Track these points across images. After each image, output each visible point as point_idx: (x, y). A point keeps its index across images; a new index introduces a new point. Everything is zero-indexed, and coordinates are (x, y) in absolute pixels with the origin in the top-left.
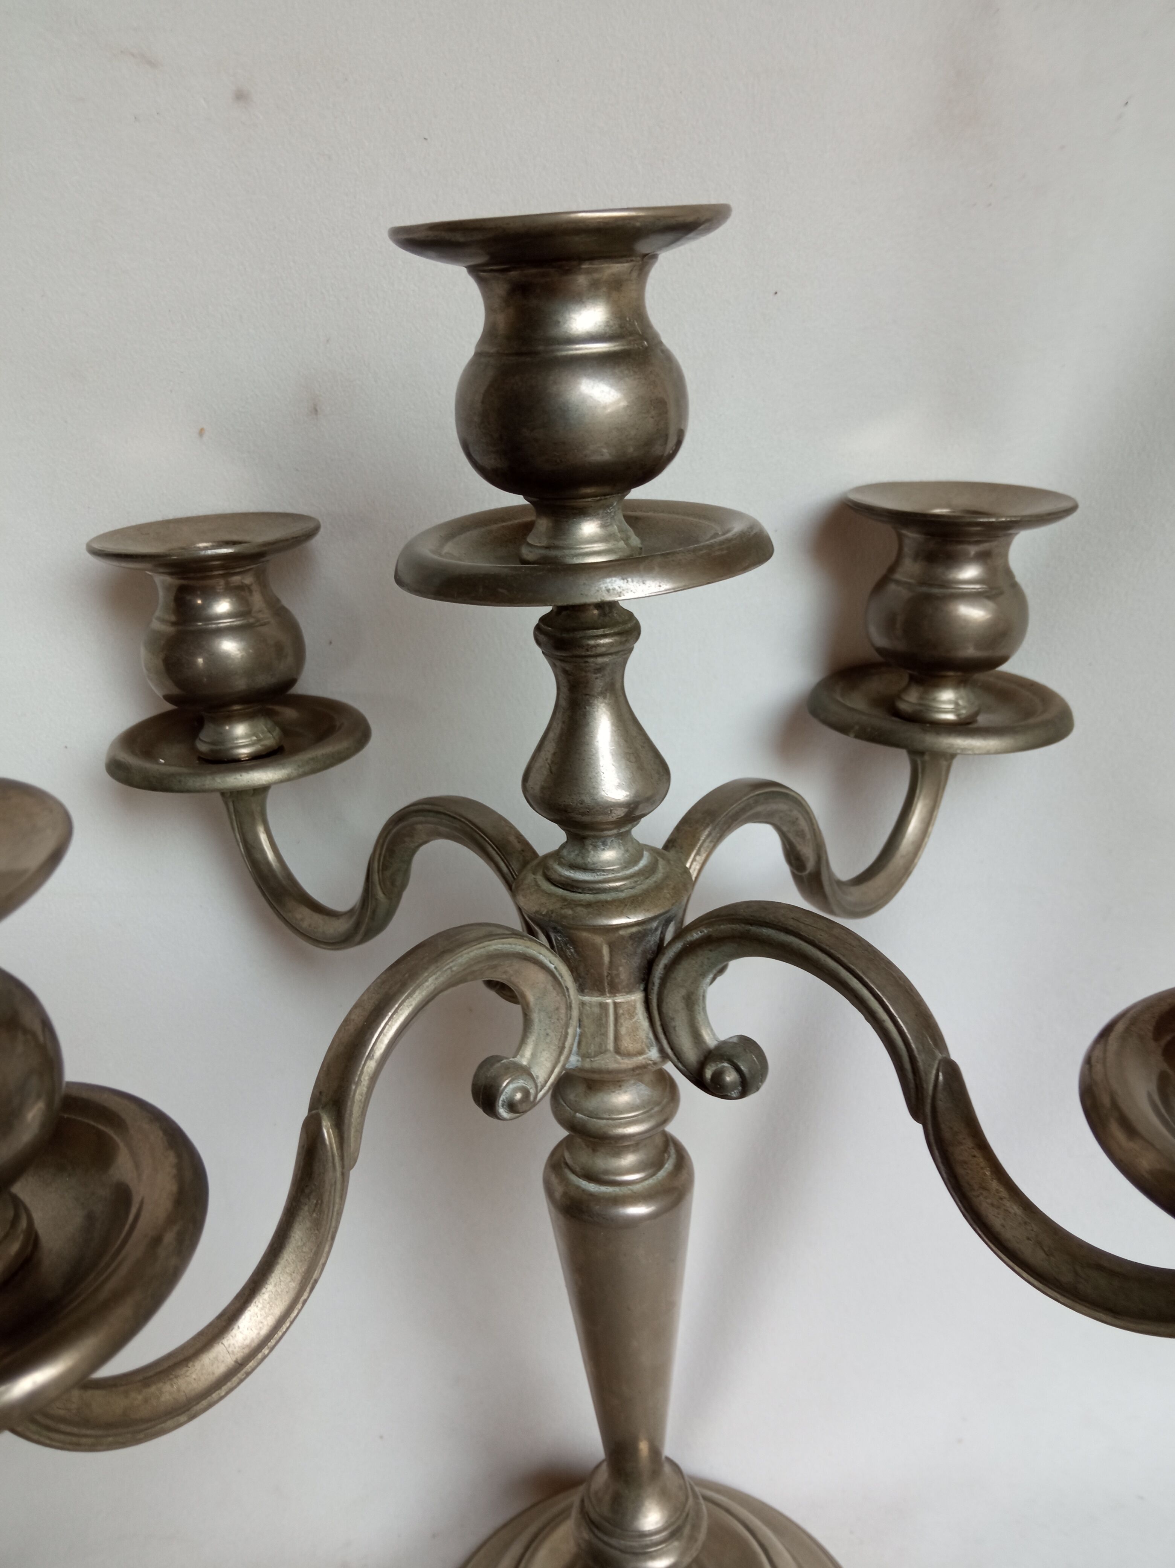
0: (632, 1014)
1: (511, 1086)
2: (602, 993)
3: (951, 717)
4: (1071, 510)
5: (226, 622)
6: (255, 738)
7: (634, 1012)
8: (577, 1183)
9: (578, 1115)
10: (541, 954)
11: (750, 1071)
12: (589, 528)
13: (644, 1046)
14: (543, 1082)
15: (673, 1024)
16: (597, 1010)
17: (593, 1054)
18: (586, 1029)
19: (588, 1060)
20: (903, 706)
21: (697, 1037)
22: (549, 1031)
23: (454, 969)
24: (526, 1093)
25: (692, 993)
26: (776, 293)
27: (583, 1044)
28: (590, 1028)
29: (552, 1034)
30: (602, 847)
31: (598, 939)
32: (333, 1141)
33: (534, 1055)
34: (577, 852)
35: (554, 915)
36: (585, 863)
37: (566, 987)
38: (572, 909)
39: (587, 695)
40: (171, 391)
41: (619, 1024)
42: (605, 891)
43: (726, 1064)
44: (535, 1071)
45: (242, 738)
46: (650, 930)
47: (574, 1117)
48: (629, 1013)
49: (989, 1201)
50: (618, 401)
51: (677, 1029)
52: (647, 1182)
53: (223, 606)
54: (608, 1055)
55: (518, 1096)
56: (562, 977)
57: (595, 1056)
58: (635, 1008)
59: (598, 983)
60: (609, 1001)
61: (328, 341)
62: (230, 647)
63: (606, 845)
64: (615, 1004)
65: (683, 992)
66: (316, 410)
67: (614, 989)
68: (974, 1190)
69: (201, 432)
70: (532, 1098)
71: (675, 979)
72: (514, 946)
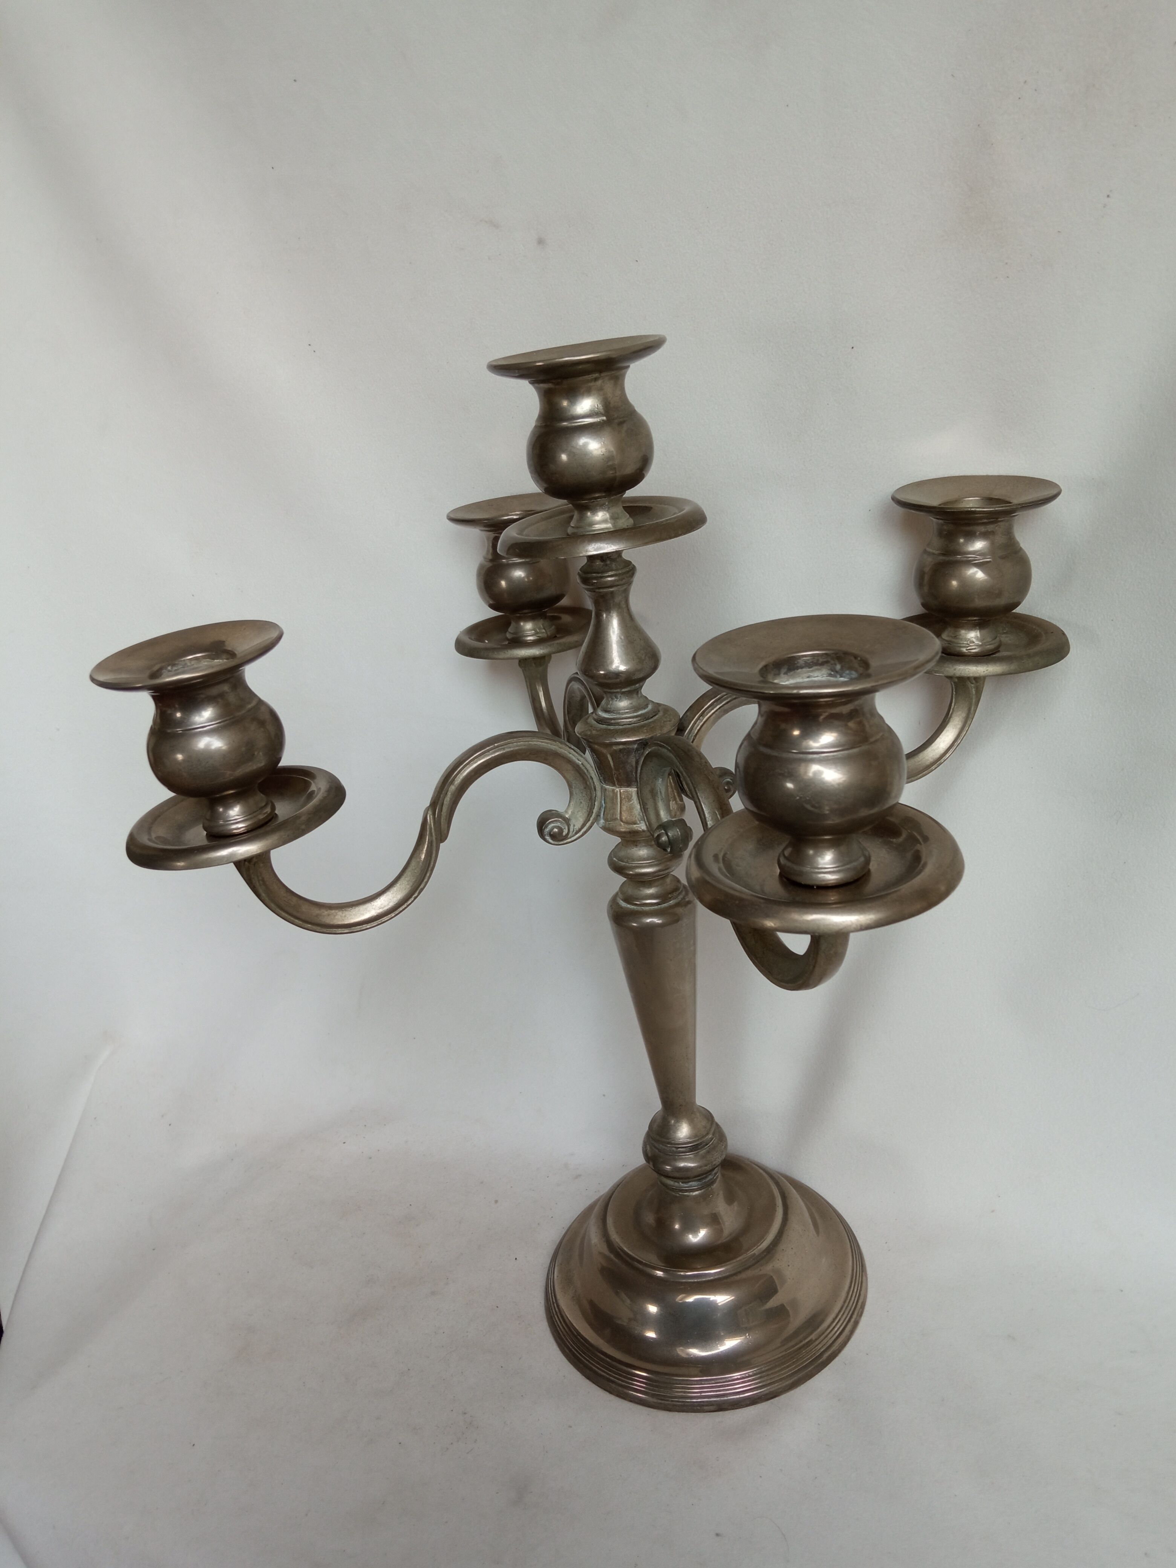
1: (552, 825)
2: (614, 785)
7: (632, 799)
9: (615, 860)
10: (570, 754)
11: (673, 836)
14: (577, 829)
16: (611, 794)
17: (609, 820)
18: (607, 805)
19: (607, 823)
22: (581, 801)
24: (561, 830)
26: (853, 348)
27: (606, 812)
28: (609, 805)
29: (583, 802)
30: (616, 699)
32: (432, 821)
33: (573, 813)
36: (611, 708)
37: (591, 777)
42: (618, 724)
43: (663, 831)
44: (572, 822)
46: (633, 749)
48: (628, 799)
52: (660, 905)
54: (617, 822)
55: (555, 831)
56: (587, 771)
58: (632, 796)
59: (611, 778)
60: (618, 790)
63: (618, 698)
64: (622, 792)
67: (621, 784)
70: (564, 834)
72: (549, 745)
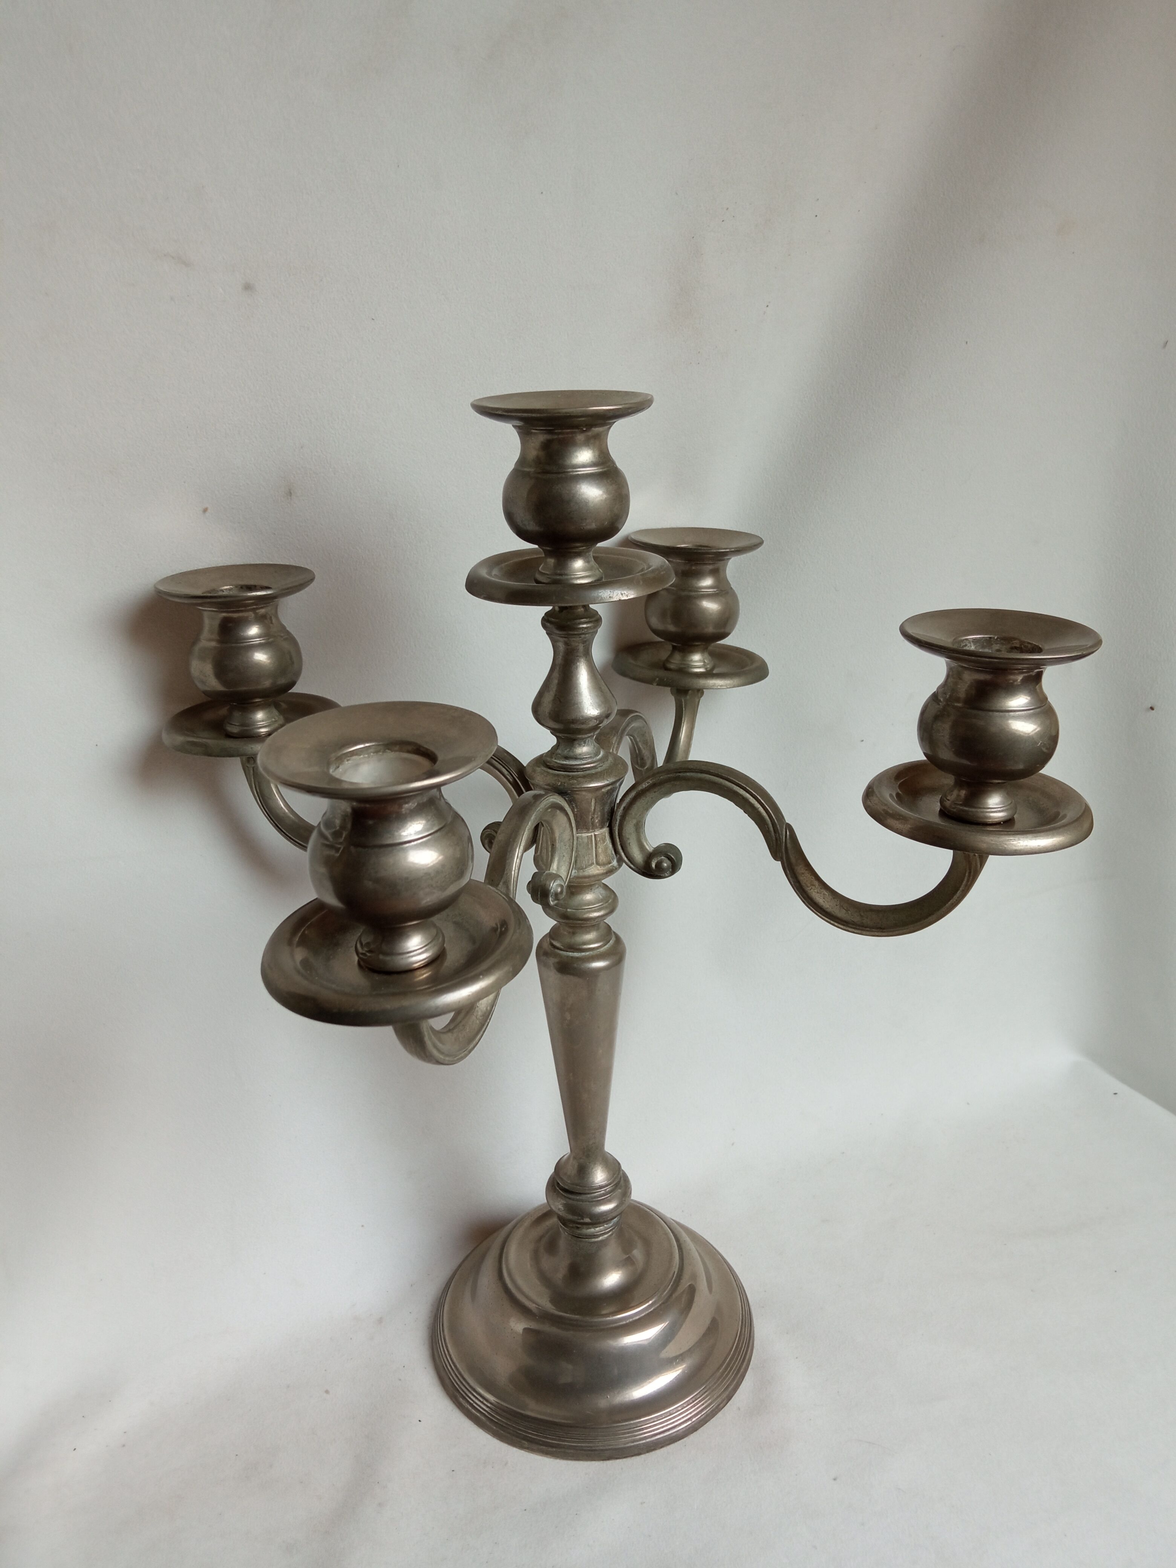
0: (604, 840)
1: (555, 884)
2: (589, 830)
3: (702, 670)
4: (761, 543)
5: (257, 641)
6: (274, 720)
7: (605, 839)
8: (566, 955)
9: (568, 910)
10: (566, 806)
12: (578, 564)
13: (611, 859)
15: (629, 841)
16: (586, 841)
17: (584, 867)
18: (580, 853)
19: (582, 871)
20: (672, 666)
21: (641, 847)
22: (565, 854)
23: (541, 810)
25: (640, 822)
27: (578, 861)
28: (582, 851)
30: (581, 745)
31: (589, 796)
33: (558, 868)
34: (568, 750)
35: (566, 784)
36: (574, 755)
37: (573, 827)
38: (576, 780)
39: (577, 656)
40: (185, 482)
41: (598, 847)
42: (585, 769)
43: (663, 857)
44: (562, 876)
45: (263, 721)
46: (616, 788)
47: (567, 911)
49: (816, 891)
50: (602, 495)
51: (631, 844)
52: (606, 947)
53: (254, 630)
55: (559, 890)
57: (586, 868)
58: (605, 837)
59: (587, 824)
60: (593, 834)
61: (302, 447)
62: (261, 657)
63: (583, 743)
64: (595, 835)
65: (635, 821)
66: (291, 493)
67: (594, 827)
68: (808, 887)
69: (205, 510)
71: (632, 814)
72: (557, 800)
